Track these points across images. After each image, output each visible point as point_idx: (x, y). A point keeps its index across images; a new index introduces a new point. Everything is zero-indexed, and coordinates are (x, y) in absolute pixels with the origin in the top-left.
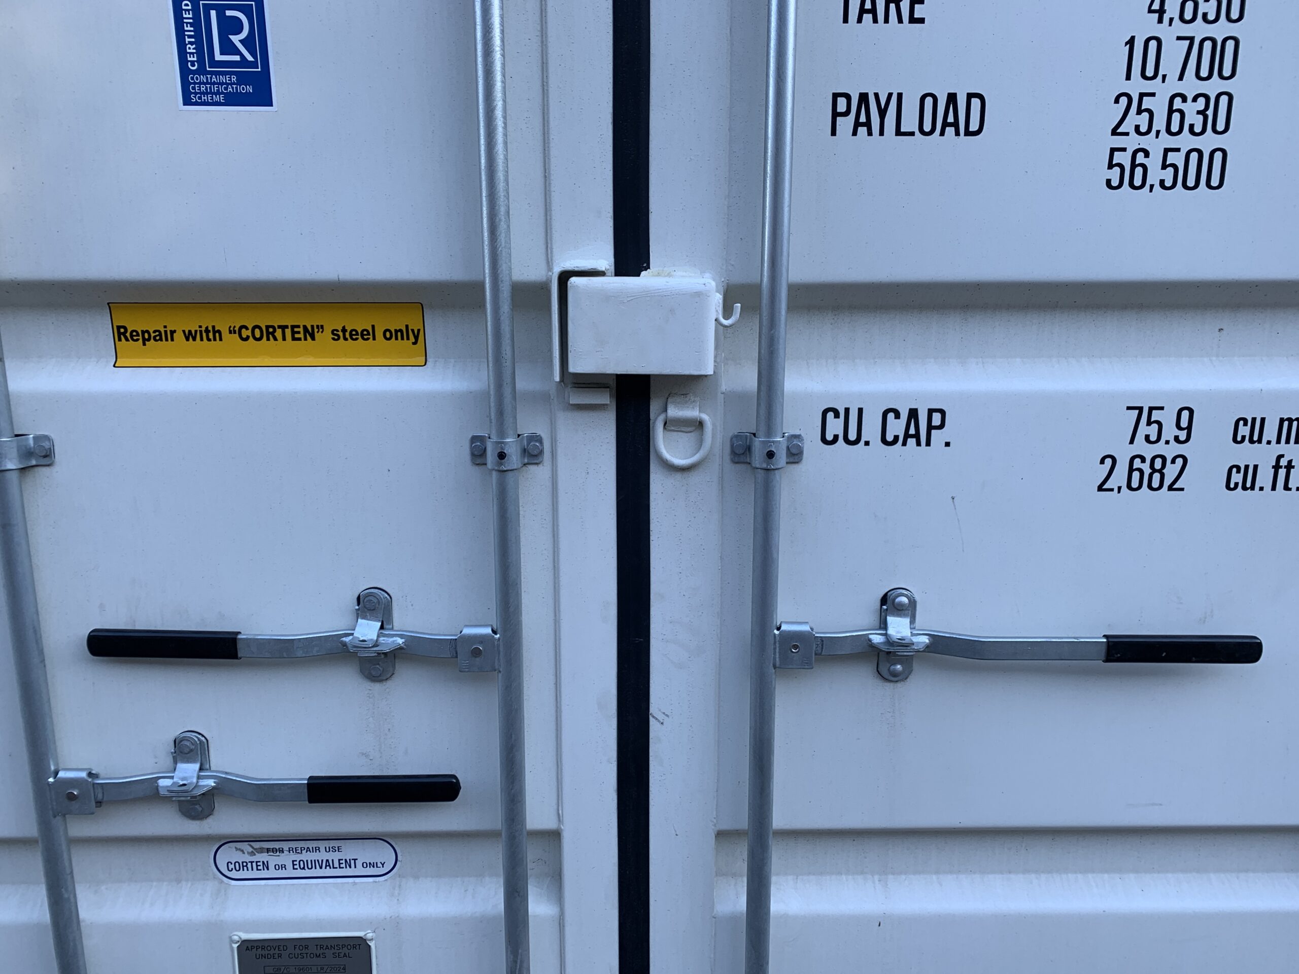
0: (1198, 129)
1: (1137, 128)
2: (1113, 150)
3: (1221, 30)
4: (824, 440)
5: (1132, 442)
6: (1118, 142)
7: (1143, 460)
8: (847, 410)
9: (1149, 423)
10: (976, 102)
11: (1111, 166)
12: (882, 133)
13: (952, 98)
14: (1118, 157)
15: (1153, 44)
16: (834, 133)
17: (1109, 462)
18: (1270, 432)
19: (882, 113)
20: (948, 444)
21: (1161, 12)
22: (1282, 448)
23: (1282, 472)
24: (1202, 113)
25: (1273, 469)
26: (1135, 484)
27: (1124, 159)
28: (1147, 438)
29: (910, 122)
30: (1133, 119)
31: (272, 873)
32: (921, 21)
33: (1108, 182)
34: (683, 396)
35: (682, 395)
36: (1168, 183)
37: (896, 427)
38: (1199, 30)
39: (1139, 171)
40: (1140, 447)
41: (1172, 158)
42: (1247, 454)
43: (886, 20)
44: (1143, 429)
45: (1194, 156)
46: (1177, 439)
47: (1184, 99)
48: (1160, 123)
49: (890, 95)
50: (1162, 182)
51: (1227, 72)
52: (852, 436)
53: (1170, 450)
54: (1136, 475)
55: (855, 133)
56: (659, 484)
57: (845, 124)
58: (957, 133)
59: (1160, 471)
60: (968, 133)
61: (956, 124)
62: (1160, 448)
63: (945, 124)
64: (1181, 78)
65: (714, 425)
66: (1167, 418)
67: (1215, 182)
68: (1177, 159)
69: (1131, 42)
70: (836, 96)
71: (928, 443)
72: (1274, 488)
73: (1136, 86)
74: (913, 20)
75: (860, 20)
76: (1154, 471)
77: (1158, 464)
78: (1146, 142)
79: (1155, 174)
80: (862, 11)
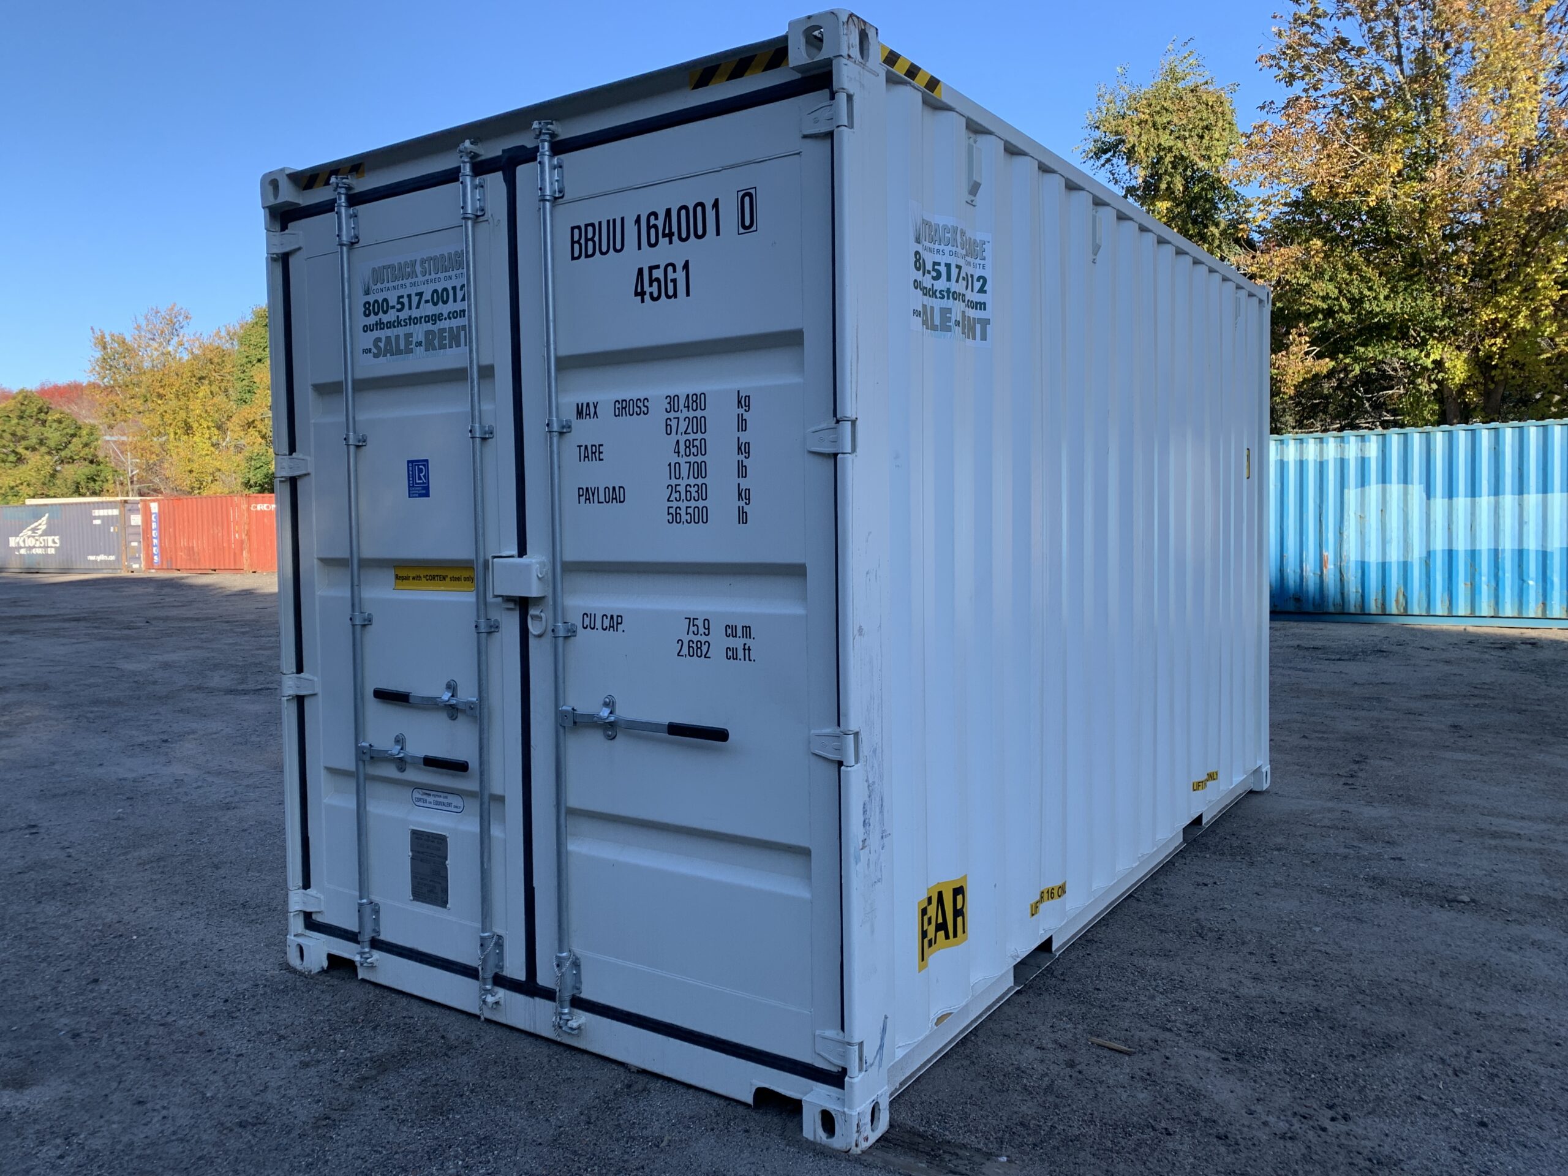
0: (697, 498)
1: (676, 498)
2: (669, 508)
3: (699, 459)
4: (583, 627)
5: (688, 634)
6: (670, 504)
7: (693, 643)
8: (591, 615)
9: (694, 626)
10: (622, 490)
11: (669, 514)
12: (593, 502)
13: (614, 488)
14: (671, 510)
15: (677, 465)
16: (579, 503)
17: (680, 642)
18: (739, 633)
19: (593, 494)
20: (623, 631)
21: (679, 452)
22: (745, 640)
23: (747, 652)
24: (697, 492)
26: (691, 654)
27: (672, 511)
28: (694, 632)
30: (674, 495)
31: (427, 805)
32: (603, 460)
33: (669, 521)
34: (537, 606)
35: (537, 604)
36: (689, 521)
37: (607, 623)
38: (692, 459)
39: (678, 516)
40: (691, 637)
42: (732, 642)
43: (592, 460)
44: (692, 628)
45: (696, 510)
46: (704, 633)
47: (690, 486)
48: (683, 497)
49: (595, 488)
50: (687, 521)
51: (703, 475)
52: (592, 626)
53: (703, 639)
54: (691, 650)
55: (585, 503)
56: (532, 642)
58: (617, 502)
59: (700, 648)
60: (620, 502)
61: (616, 498)
62: (699, 637)
63: (613, 499)
64: (688, 478)
65: (544, 619)
66: (700, 623)
67: (705, 520)
68: (690, 511)
69: (670, 465)
70: (579, 489)
71: (617, 630)
72: (745, 660)
73: (674, 482)
74: (600, 460)
75: (584, 460)
76: (698, 648)
77: (699, 645)
78: (680, 504)
79: (685, 517)
80: (585, 457)
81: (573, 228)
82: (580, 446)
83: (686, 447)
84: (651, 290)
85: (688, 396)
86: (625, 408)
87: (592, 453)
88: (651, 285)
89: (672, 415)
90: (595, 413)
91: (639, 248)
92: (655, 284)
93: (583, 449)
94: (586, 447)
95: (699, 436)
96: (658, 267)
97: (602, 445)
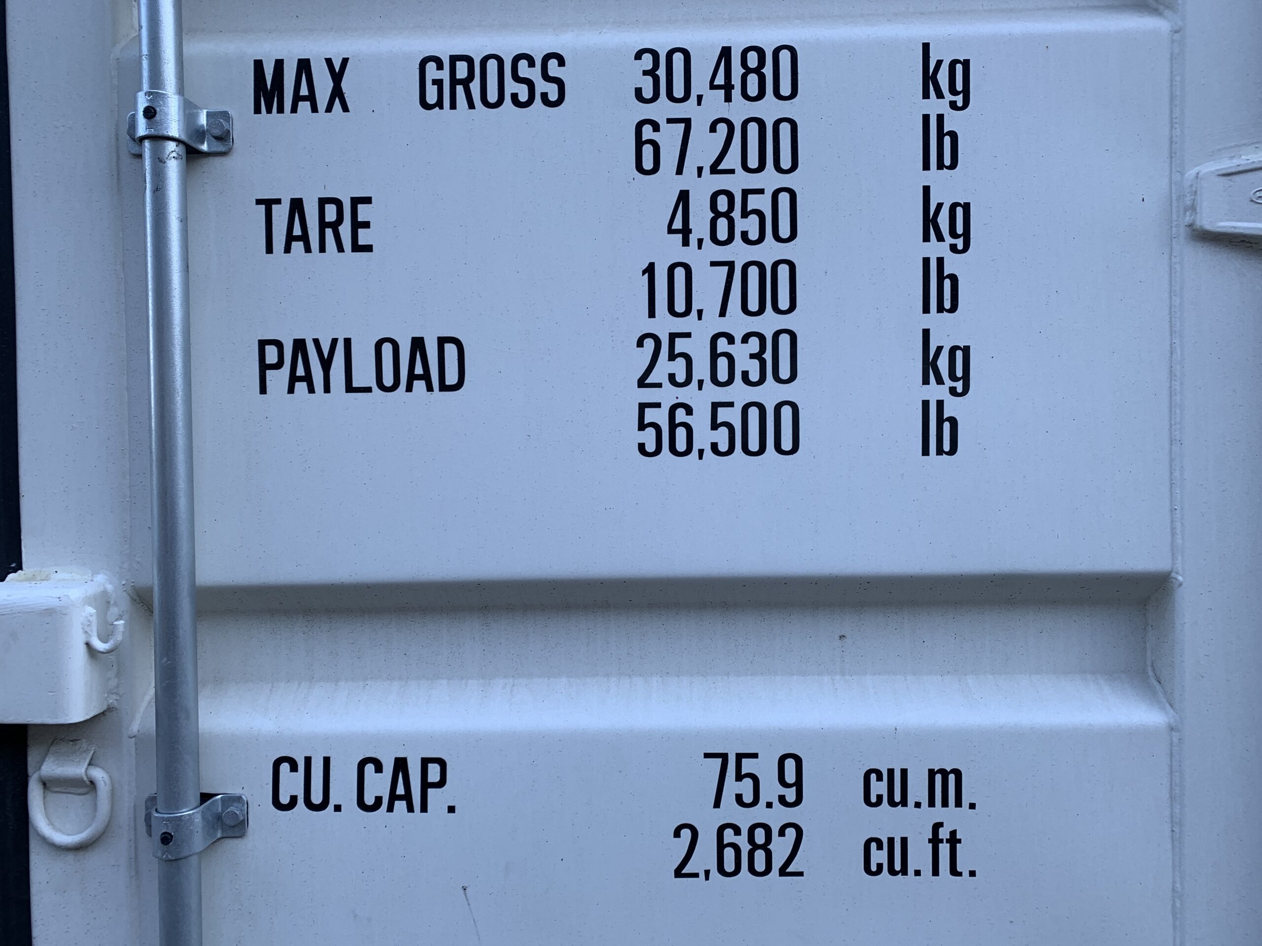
0: (754, 377)
1: (672, 378)
2: (642, 407)
3: (768, 252)
4: (277, 803)
5: (717, 804)
6: (649, 396)
7: (737, 831)
8: (308, 760)
9: (739, 777)
10: (451, 350)
11: (642, 426)
12: (327, 389)
13: (418, 344)
14: (651, 415)
15: (680, 273)
16: (263, 390)
17: (686, 834)
18: (918, 789)
19: (326, 364)
20: (451, 809)
21: (686, 232)
22: (938, 813)
23: (944, 849)
24: (757, 356)
25: (931, 844)
26: (729, 866)
27: (660, 417)
28: (739, 798)
29: (364, 375)
30: (665, 366)
32: (368, 248)
33: (642, 448)
34: (71, 743)
35: (71, 741)
36: (723, 447)
37: (378, 785)
38: (739, 253)
39: (681, 433)
40: (730, 812)
41: (723, 415)
42: (888, 822)
43: (322, 249)
44: (732, 787)
45: (754, 413)
46: (782, 800)
47: (731, 340)
48: (701, 370)
49: (334, 342)
50: (714, 447)
51: (784, 304)
52: (317, 798)
53: (777, 817)
54: (729, 853)
55: (291, 390)
56: (43, 869)
57: (278, 379)
58: (430, 388)
59: (765, 847)
60: (444, 387)
61: (426, 377)
62: (759, 814)
63: (412, 377)
64: (723, 313)
65: (111, 785)
66: (764, 770)
67: (787, 445)
68: (730, 416)
69: (650, 270)
70: (263, 344)
71: (424, 809)
72: (936, 872)
73: (664, 324)
74: (357, 248)
75: (288, 250)
76: (755, 847)
77: (760, 836)
78: (686, 395)
79: (704, 436)
80: (290, 238)
82: (268, 204)
83: (717, 215)
85: (726, 52)
86: (466, 83)
87: (323, 225)
89: (662, 110)
90: (337, 93)
93: (281, 214)
94: (297, 205)
95: (770, 179)
97: (368, 200)
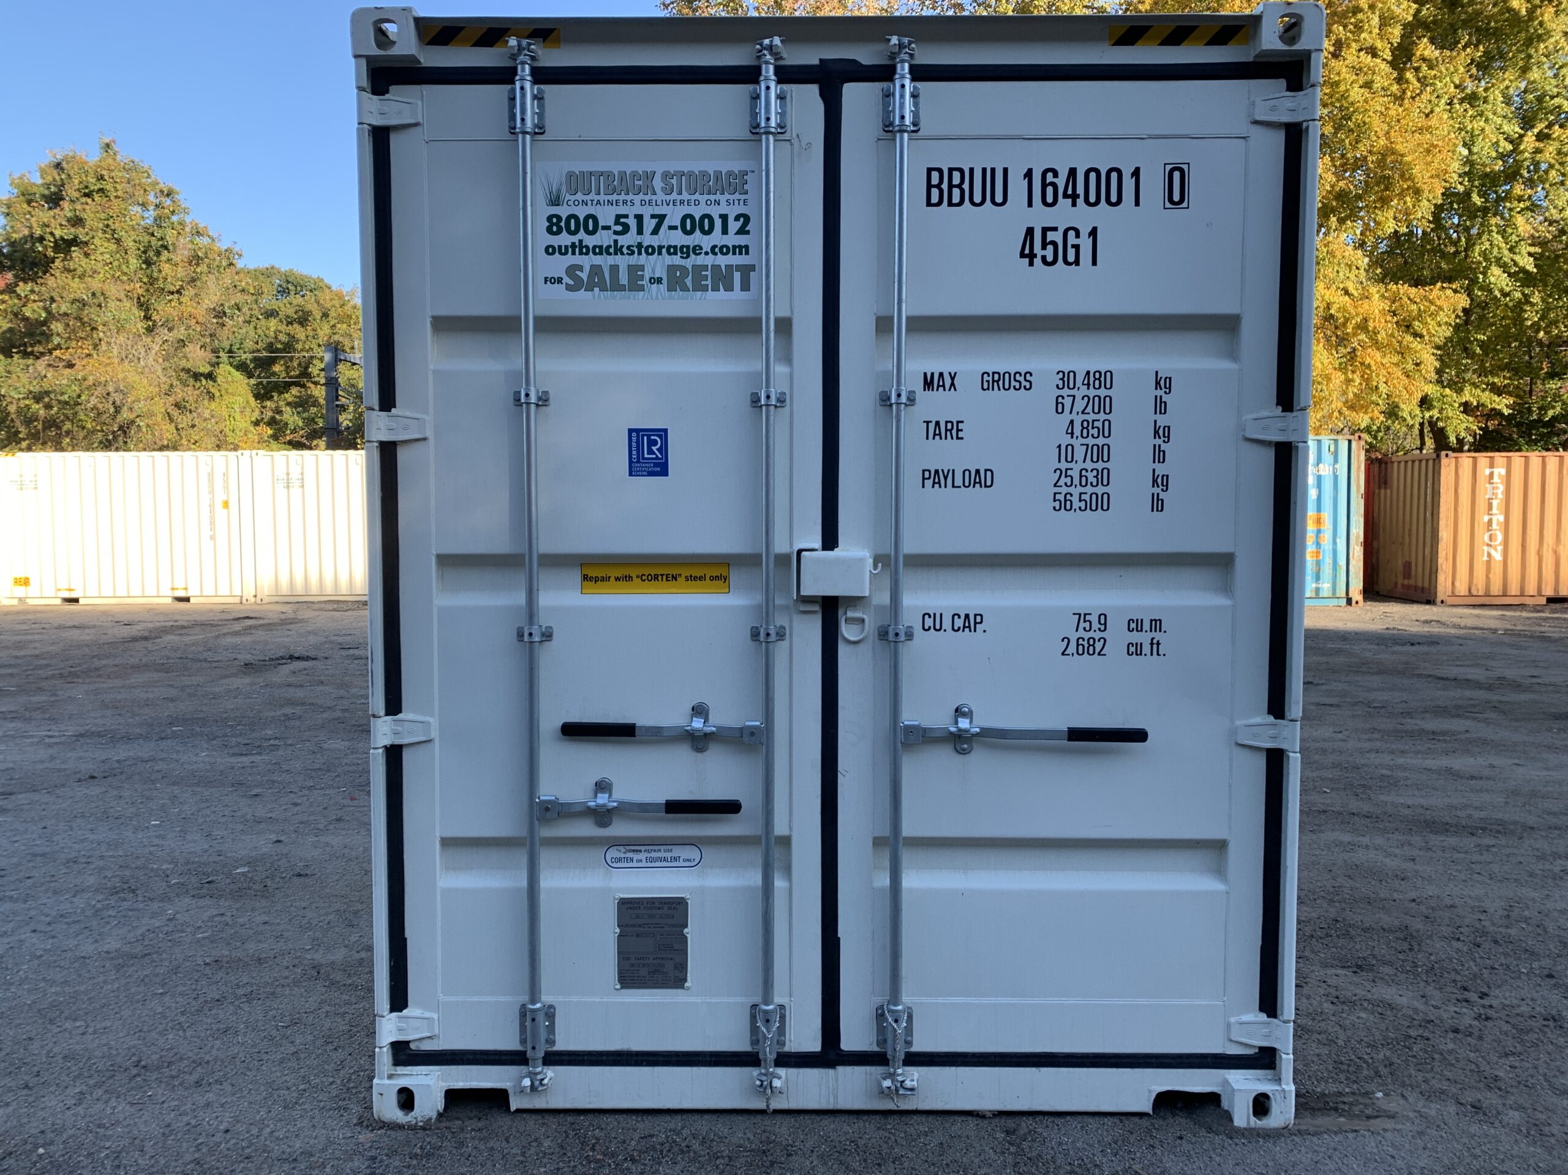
0: (1095, 484)
1: (1066, 484)
2: (1055, 494)
3: (1101, 441)
4: (924, 628)
5: (1077, 630)
6: (1057, 490)
7: (1084, 640)
8: (935, 614)
9: (1085, 621)
10: (989, 473)
11: (1055, 501)
12: (946, 487)
13: (978, 472)
15: (1070, 448)
16: (923, 487)
17: (1066, 640)
18: (1146, 626)
19: (946, 478)
20: (985, 631)
21: (1072, 434)
22: (1153, 634)
23: (1155, 647)
24: (1096, 477)
26: (1081, 652)
27: (1061, 497)
28: (1084, 629)
29: (958, 481)
30: (1063, 480)
31: (635, 864)
32: (962, 438)
33: (1054, 508)
34: (854, 606)
36: (1083, 508)
37: (959, 623)
38: (1090, 441)
39: (1068, 503)
40: (1081, 633)
41: (1083, 497)
42: (1136, 637)
43: (946, 438)
44: (1082, 625)
45: (1094, 496)
46: (1099, 629)
47: (1087, 471)
48: (1076, 481)
49: (949, 471)
50: (1080, 508)
51: (1105, 459)
52: (938, 627)
53: (1097, 635)
54: (1081, 648)
55: (933, 487)
56: (843, 651)
57: (928, 483)
58: (981, 486)
59: (1093, 645)
60: (986, 486)
61: (980, 482)
62: (1091, 634)
63: (975, 483)
64: (1084, 462)
65: (870, 621)
66: (1094, 619)
67: (1105, 507)
68: (1086, 497)
69: (1059, 446)
70: (924, 471)
71: (975, 631)
72: (1152, 654)
73: (1064, 465)
74: (958, 438)
75: (934, 438)
76: (1090, 645)
77: (1091, 642)
78: (1071, 490)
79: (1076, 504)
80: (935, 435)
81: (929, 171)
82: (928, 423)
83: (1083, 428)
84: (1044, 253)
85: (1088, 373)
86: (998, 382)
87: (947, 430)
88: (1044, 247)
89: (1065, 392)
90: (953, 384)
91: (1030, 204)
92: (1050, 248)
93: (932, 426)
94: (938, 423)
95: (1102, 416)
96: (1055, 229)
97: (962, 422)
